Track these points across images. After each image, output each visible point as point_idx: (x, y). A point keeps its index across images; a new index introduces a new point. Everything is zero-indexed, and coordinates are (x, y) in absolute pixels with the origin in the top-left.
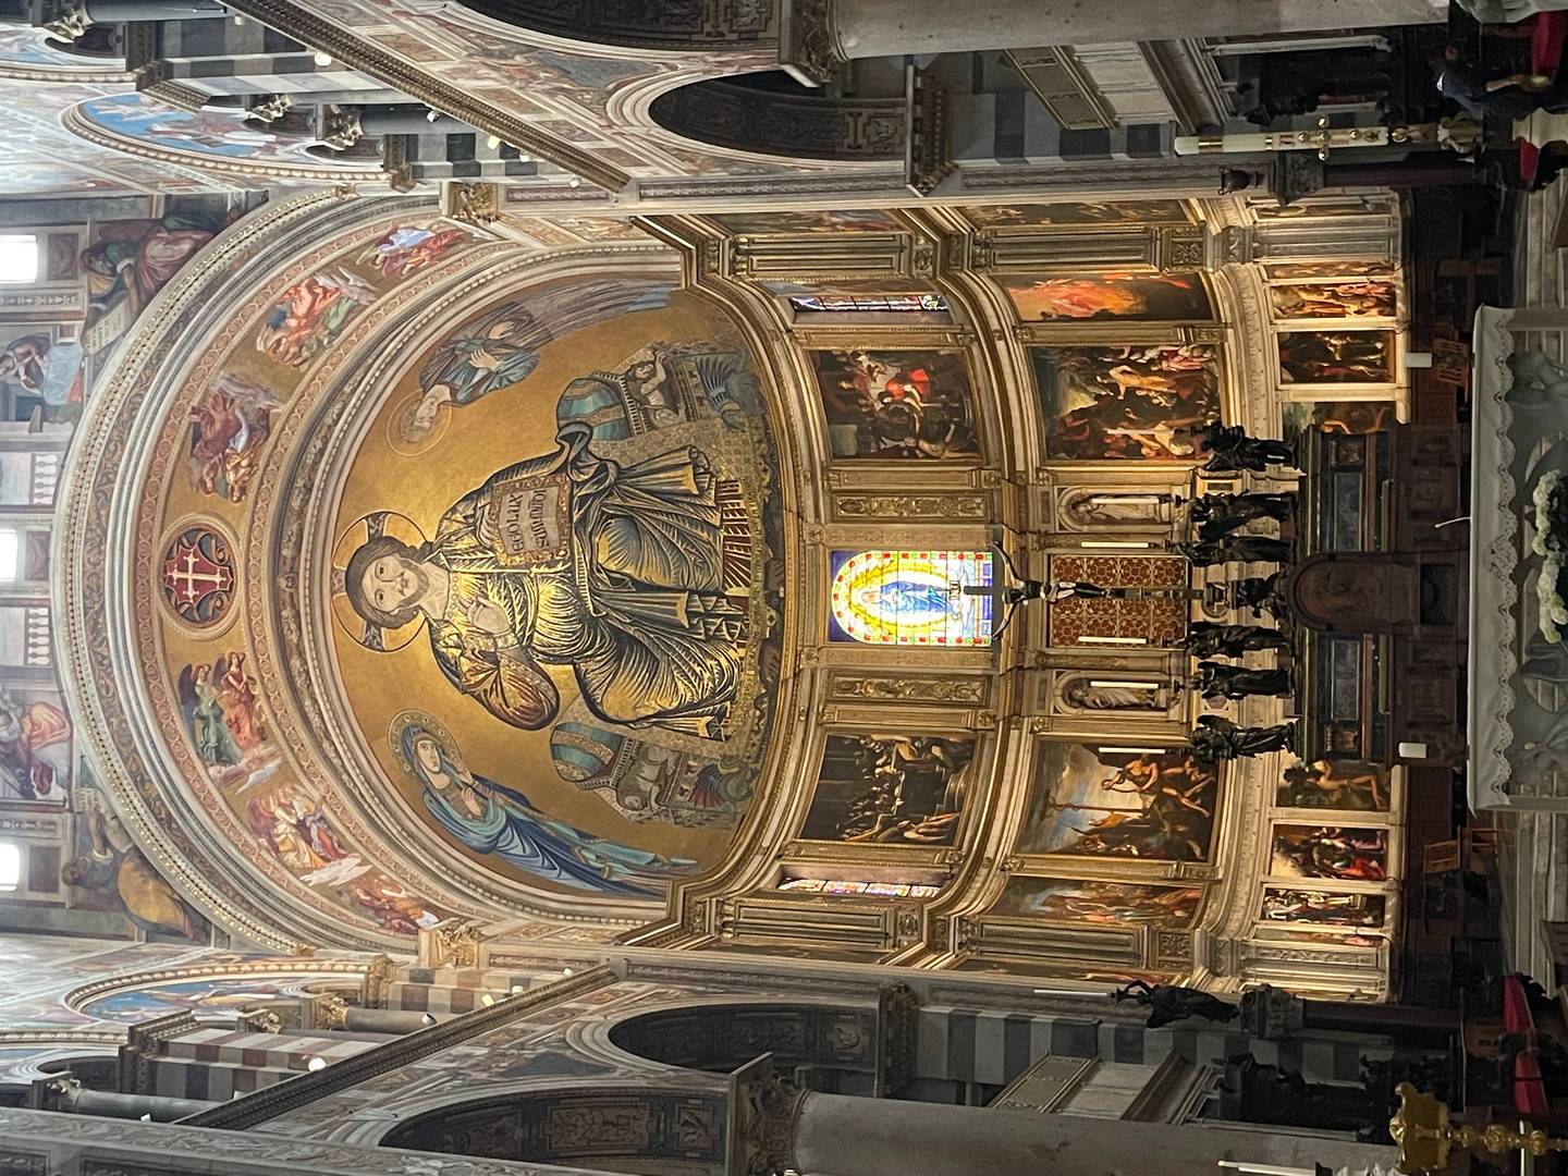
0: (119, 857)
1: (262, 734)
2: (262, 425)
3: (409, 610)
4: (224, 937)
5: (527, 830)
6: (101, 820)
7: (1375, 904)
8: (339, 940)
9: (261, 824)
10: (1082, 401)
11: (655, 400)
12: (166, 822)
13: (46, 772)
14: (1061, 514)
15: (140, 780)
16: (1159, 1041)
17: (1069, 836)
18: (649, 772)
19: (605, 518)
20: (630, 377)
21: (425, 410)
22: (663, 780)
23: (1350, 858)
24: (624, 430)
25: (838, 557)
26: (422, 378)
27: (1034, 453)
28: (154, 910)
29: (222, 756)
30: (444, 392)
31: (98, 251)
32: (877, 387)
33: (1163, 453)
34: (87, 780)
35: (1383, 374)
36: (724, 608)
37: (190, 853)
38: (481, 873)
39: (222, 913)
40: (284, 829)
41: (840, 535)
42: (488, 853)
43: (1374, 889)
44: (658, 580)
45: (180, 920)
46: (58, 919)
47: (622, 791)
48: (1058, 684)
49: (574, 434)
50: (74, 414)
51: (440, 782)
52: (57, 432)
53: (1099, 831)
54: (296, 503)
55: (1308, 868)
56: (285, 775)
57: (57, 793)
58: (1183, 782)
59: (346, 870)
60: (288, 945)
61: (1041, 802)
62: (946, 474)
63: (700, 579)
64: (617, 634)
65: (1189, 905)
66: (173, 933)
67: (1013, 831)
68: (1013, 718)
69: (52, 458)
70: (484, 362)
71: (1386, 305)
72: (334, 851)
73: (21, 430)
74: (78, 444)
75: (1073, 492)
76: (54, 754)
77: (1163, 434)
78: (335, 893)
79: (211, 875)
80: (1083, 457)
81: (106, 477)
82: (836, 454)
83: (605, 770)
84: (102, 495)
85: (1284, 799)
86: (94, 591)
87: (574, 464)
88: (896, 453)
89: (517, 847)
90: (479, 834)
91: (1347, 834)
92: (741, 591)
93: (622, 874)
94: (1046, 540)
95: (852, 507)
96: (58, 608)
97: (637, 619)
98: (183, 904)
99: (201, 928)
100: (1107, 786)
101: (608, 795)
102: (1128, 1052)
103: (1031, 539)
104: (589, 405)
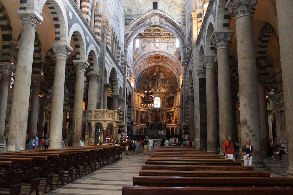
0: (138, 54)
1: (146, 62)
2: (167, 61)
3: (155, 69)
4: (133, 62)
5: (141, 78)
6: (141, 53)
7: (138, 134)
8: (133, 70)
9: (140, 63)
10: (170, 114)
11: (171, 85)
12: (140, 58)
13: (144, 49)
14: (163, 113)
15: (143, 56)
16: (130, 122)
17: (141, 114)
18: (145, 85)
19: (162, 81)
20: (172, 83)
21: (169, 71)
22: (144, 86)
23: (141, 132)
24: (168, 83)
25: (160, 97)
26: (171, 71)
27: (167, 111)
28: (135, 57)
29: (145, 60)
30: (170, 72)
31: (178, 51)
32: (171, 101)
33: (167, 120)
34: (143, 52)
35: (172, 134)
36: (156, 89)
37: (139, 59)
38: (138, 76)
39: (135, 62)
40: (140, 64)
41: (161, 97)
42: (139, 76)
43: (139, 134)
44: (158, 85)
45: (134, 59)
46: (134, 50)
47: (144, 83)
48: (152, 113)
49: (168, 79)
50: (167, 50)
51: (144, 72)
52: (166, 49)
53: (142, 116)
54: (162, 62)
55: (140, 129)
56: (144, 63)
57: (142, 50)
58: (145, 121)
59: (138, 68)
60: (133, 67)
61: (143, 112)
62: (166, 104)
63: (158, 87)
64: (154, 82)
65: (137, 122)
66: (133, 58)
67: (142, 111)
68: (149, 110)
69: (164, 49)
70: (172, 74)
71: (175, 134)
72: (139, 67)
73: (166, 46)
74: (165, 51)
75: (165, 114)
76: (145, 49)
77: (168, 120)
78: (136, 68)
79: (137, 61)
80: (167, 114)
81: (163, 52)
82: (167, 97)
83: (145, 82)
84: (162, 52)
85: (144, 128)
86: (155, 52)
87: (166, 79)
88: (167, 102)
89: (139, 78)
90: (140, 76)
91: (142, 132)
92: (158, 90)
93: (138, 85)
94: (161, 112)
95: (163, 98)
96: (154, 49)
97: (155, 83)
98: (135, 59)
99: (134, 60)
100: (145, 116)
101: (143, 82)
102: (129, 120)
103: (161, 111)
104: (170, 80)
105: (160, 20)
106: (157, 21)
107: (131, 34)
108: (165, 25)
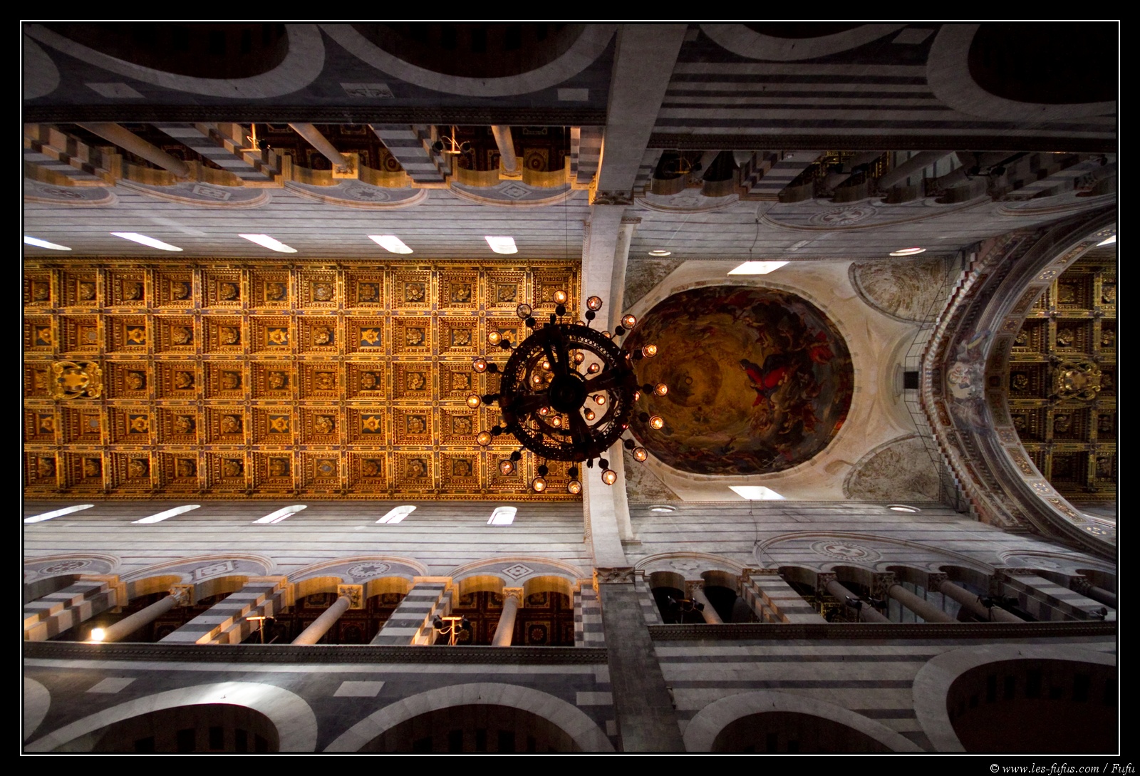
105: (964, 361)
106: (969, 372)
107: (1021, 498)
108: (986, 337)
